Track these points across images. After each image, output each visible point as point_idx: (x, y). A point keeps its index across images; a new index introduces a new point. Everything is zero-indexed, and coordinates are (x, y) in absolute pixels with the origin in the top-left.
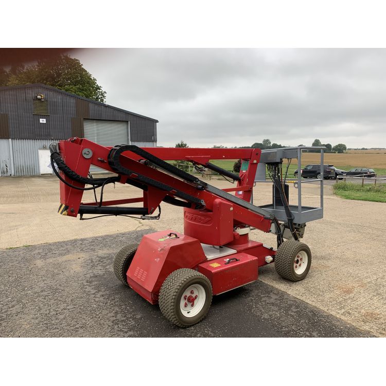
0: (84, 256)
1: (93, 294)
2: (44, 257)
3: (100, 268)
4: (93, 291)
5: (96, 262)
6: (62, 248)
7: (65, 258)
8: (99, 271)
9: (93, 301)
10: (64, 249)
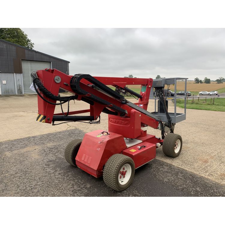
0: (38, 148)
1: (53, 173)
2: (11, 150)
3: (51, 155)
4: (52, 171)
5: (48, 151)
6: (21, 143)
7: (25, 150)
8: (51, 157)
9: (54, 178)
10: (22, 143)
